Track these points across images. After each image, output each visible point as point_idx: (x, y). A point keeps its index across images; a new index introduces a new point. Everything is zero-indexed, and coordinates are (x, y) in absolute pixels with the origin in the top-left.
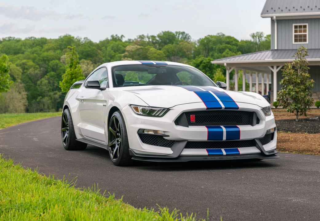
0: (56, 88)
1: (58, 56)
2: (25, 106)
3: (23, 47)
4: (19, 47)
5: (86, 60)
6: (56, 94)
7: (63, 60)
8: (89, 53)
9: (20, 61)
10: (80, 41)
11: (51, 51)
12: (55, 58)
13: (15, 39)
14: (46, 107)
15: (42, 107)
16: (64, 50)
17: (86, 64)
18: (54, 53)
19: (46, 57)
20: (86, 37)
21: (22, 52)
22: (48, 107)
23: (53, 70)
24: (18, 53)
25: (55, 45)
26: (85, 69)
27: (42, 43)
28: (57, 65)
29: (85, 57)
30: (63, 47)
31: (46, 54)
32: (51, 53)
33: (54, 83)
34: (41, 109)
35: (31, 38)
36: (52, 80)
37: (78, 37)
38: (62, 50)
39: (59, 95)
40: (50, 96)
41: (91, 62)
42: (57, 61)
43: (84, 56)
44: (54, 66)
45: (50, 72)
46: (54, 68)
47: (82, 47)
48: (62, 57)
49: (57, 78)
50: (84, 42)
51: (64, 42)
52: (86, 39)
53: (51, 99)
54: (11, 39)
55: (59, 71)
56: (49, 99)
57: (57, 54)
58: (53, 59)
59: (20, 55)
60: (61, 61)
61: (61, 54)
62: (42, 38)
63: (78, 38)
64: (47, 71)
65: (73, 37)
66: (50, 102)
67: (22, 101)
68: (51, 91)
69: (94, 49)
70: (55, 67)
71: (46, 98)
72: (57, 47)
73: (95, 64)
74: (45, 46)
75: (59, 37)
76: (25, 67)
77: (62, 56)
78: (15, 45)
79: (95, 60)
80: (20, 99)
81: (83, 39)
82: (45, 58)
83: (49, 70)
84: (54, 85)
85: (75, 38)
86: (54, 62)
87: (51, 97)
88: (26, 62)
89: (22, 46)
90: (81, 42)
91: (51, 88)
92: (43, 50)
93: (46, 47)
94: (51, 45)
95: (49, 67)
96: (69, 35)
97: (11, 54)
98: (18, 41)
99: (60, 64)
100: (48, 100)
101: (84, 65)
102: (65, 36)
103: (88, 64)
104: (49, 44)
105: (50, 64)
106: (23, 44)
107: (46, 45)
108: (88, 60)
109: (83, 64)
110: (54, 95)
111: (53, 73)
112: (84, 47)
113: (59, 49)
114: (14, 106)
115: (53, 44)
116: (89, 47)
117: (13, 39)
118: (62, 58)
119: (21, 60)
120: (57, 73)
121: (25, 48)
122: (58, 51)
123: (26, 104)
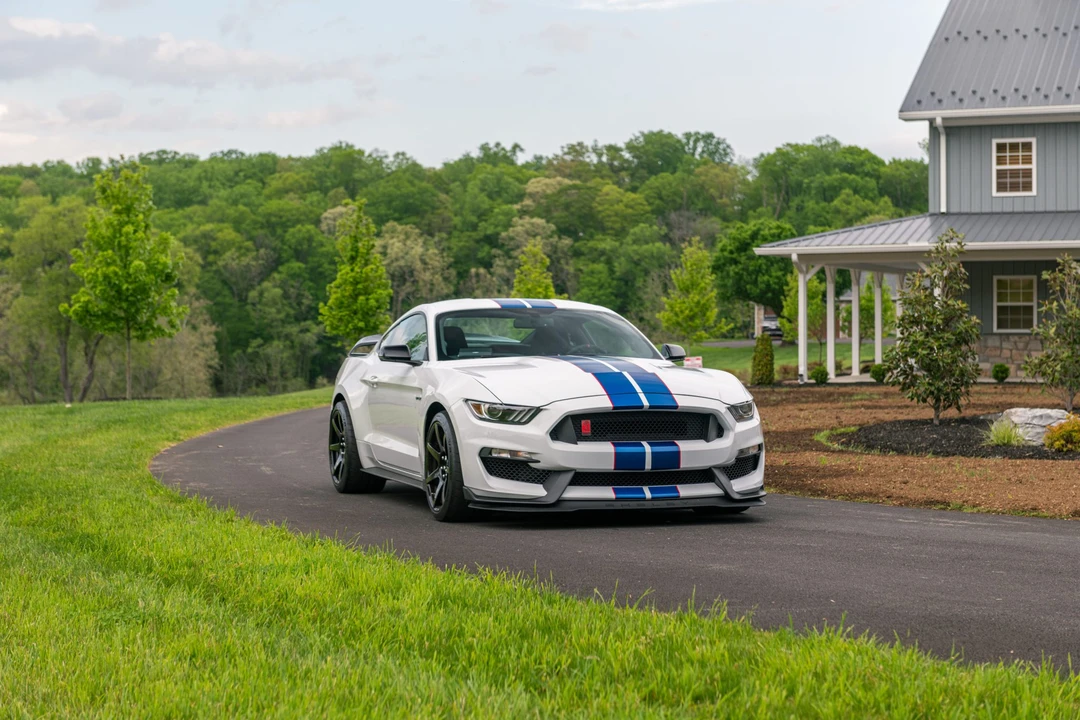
0: (308, 312)
1: (311, 212)
2: (210, 370)
3: (205, 184)
4: (192, 184)
5: (401, 224)
6: (307, 330)
7: (328, 225)
8: (411, 201)
9: (195, 226)
10: (381, 162)
11: (291, 195)
12: (303, 217)
13: (178, 157)
14: (275, 373)
15: (265, 371)
16: (332, 193)
17: (402, 237)
18: (302, 201)
19: (275, 216)
20: (401, 151)
21: (199, 198)
22: (283, 373)
23: (299, 255)
24: (188, 202)
25: (304, 178)
26: (397, 253)
27: (262, 171)
28: (310, 239)
29: (396, 215)
30: (329, 184)
31: (274, 205)
32: (291, 203)
33: (299, 296)
34: (259, 377)
35: (230, 152)
36: (293, 286)
37: (376, 150)
38: (325, 191)
39: (314, 334)
40: (287, 337)
41: (417, 231)
42: (311, 227)
43: (395, 211)
44: (300, 243)
45: (288, 261)
46: (299, 248)
47: (388, 182)
48: (325, 215)
49: (311, 280)
50: (394, 168)
51: (333, 168)
52: (401, 157)
53: (292, 347)
54: (164, 156)
55: (316, 259)
56: (285, 346)
57: (311, 204)
58: (298, 221)
59: (195, 208)
60: (324, 227)
61: (323, 204)
62: (261, 155)
63: (374, 156)
64: (280, 257)
65: (361, 152)
66: (288, 358)
67: (202, 354)
68: (290, 323)
69: (425, 191)
70: (305, 247)
71: (276, 343)
72: (308, 184)
73: (429, 238)
74: (273, 179)
75: (317, 151)
76: (209, 246)
77: (325, 211)
78: (178, 179)
79: (429, 225)
80: (196, 348)
81: (391, 159)
82: (273, 219)
83: (284, 255)
84: (300, 304)
85: (366, 154)
86: (300, 231)
87: (292, 342)
88: (212, 230)
89: (199, 179)
90: (384, 166)
91: (292, 312)
92: (266, 191)
93: (275, 183)
94: (291, 177)
95: (285, 247)
96: (347, 145)
97: (168, 207)
98: (190, 163)
99: (320, 238)
100: (282, 352)
101: (395, 240)
102: (336, 149)
103: (407, 236)
104: (286, 175)
105: (288, 236)
106: (203, 175)
107: (277, 175)
108: (406, 224)
109: (392, 238)
110: (301, 335)
111: (296, 265)
112: (396, 183)
113: (315, 190)
114: (176, 370)
115: (298, 173)
116: (413, 185)
117: (174, 157)
118: (326, 218)
119: (199, 224)
120: (309, 266)
121: (210, 187)
122: (314, 197)
123: (212, 363)
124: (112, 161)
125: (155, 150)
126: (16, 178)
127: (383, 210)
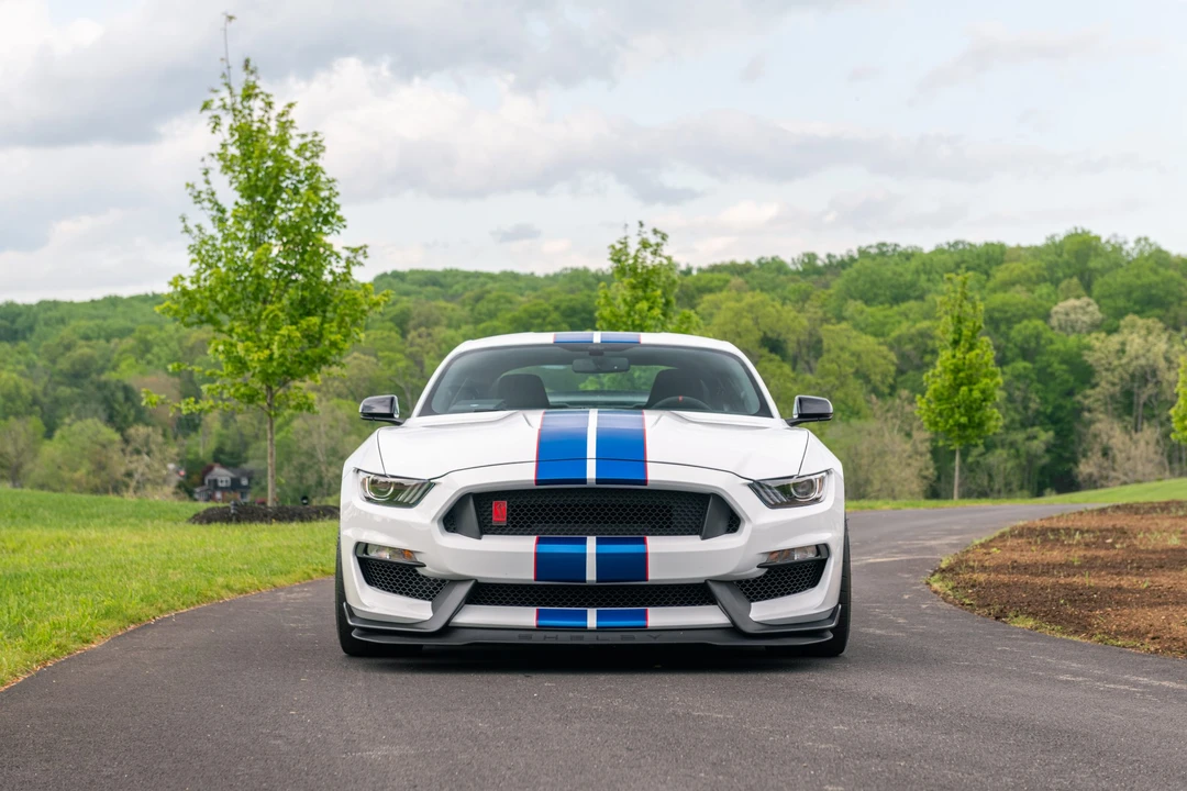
0: (1036, 417)
1: (1040, 306)
2: (925, 481)
3: (923, 277)
4: (909, 277)
5: (1141, 317)
6: (1035, 437)
7: (1059, 320)
8: (1154, 292)
9: (910, 323)
10: (1121, 249)
11: (1018, 287)
12: (1029, 312)
13: (899, 249)
14: (998, 483)
15: (986, 483)
16: (1063, 285)
17: (1143, 332)
18: (1030, 294)
19: (999, 311)
20: (1142, 236)
21: (917, 293)
22: (1008, 484)
23: (1026, 354)
24: (906, 298)
25: (1033, 268)
26: (1137, 351)
27: (988, 262)
28: (1038, 337)
29: (1137, 308)
30: (1060, 275)
31: (998, 298)
32: (1018, 296)
33: (1026, 400)
34: (980, 489)
35: (956, 243)
36: (1019, 389)
37: (1115, 236)
38: (1056, 282)
39: (1042, 442)
40: (1012, 444)
41: (1161, 325)
42: (1039, 323)
43: (1136, 303)
44: (1027, 340)
45: (1013, 360)
46: (1026, 346)
47: (1127, 270)
48: (1055, 309)
49: (1039, 381)
50: (1135, 254)
51: (1066, 256)
52: (1143, 242)
53: (1017, 455)
54: (885, 249)
55: (1045, 358)
56: (1009, 455)
57: (1041, 297)
58: (1025, 316)
59: (912, 304)
60: (1054, 322)
61: (1053, 297)
62: (987, 244)
63: (1113, 242)
64: (1004, 356)
65: (1098, 238)
66: (1012, 468)
67: (915, 463)
68: (1015, 429)
69: (1172, 279)
70: (1033, 344)
71: (999, 451)
72: (1038, 276)
73: (1174, 333)
74: (998, 271)
75: (1047, 239)
76: (926, 345)
77: (1056, 304)
78: (895, 273)
79: (1176, 318)
80: (910, 457)
81: (1131, 244)
82: (997, 315)
83: (1009, 354)
84: (1026, 408)
85: (1103, 240)
86: (1026, 327)
87: (1017, 451)
88: (929, 328)
89: (917, 272)
90: (1124, 253)
91: (1017, 417)
92: (991, 284)
93: (1000, 274)
94: (1017, 268)
95: (1010, 345)
96: (1083, 231)
97: (882, 303)
98: (908, 256)
99: (1049, 334)
100: (1006, 461)
101: (1135, 336)
102: (1070, 237)
103: (1149, 331)
104: (1013, 265)
105: (1013, 333)
106: (922, 267)
107: (1003, 266)
108: (1149, 317)
109: (1132, 333)
110: (1027, 443)
111: (1021, 365)
112: (1136, 271)
113: (1045, 280)
114: (886, 480)
115: (1025, 264)
116: (1155, 272)
117: (894, 250)
118: (1056, 313)
119: (915, 322)
120: (1037, 366)
121: (929, 280)
122: (1044, 289)
123: (926, 473)
124: (829, 256)
125: (874, 243)
126: (725, 276)
127: (1121, 302)
